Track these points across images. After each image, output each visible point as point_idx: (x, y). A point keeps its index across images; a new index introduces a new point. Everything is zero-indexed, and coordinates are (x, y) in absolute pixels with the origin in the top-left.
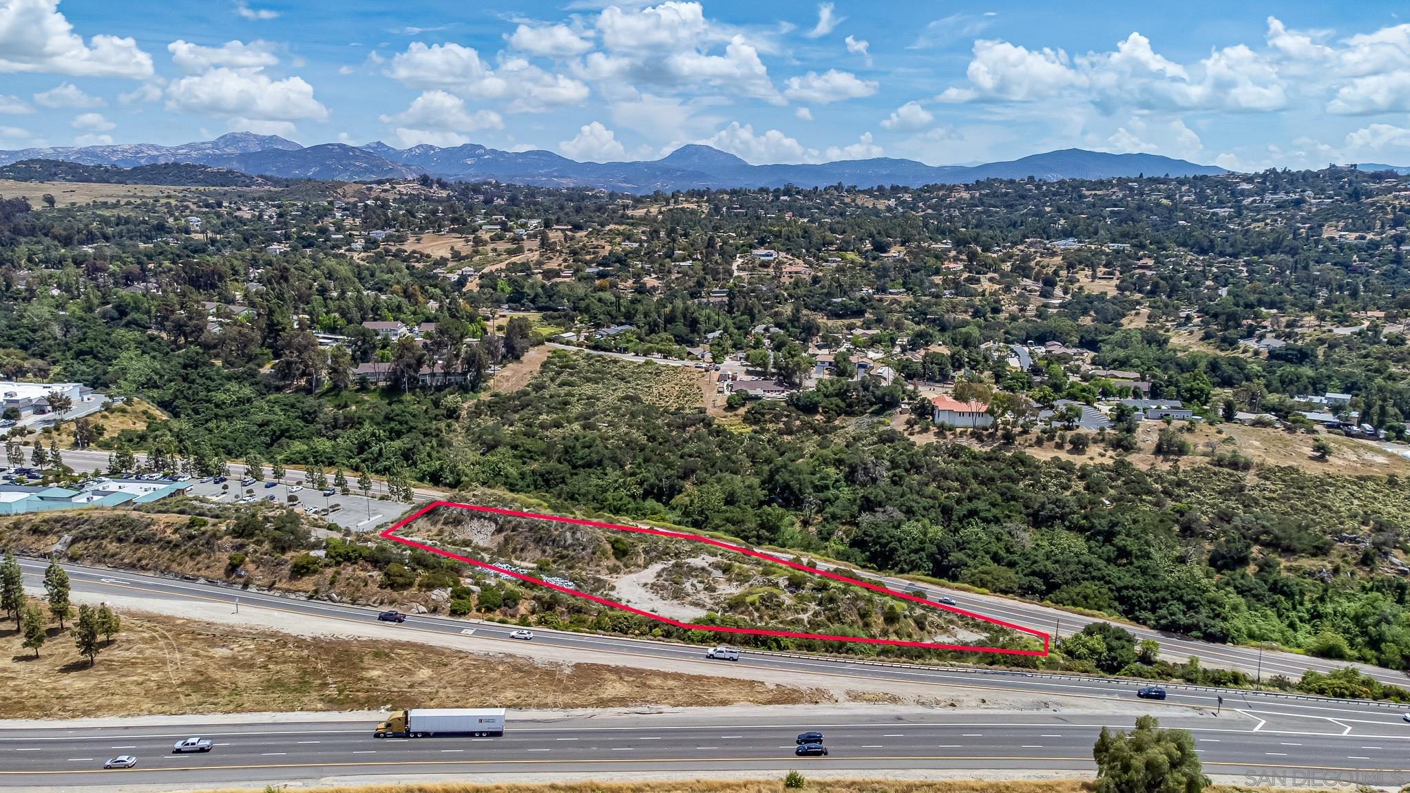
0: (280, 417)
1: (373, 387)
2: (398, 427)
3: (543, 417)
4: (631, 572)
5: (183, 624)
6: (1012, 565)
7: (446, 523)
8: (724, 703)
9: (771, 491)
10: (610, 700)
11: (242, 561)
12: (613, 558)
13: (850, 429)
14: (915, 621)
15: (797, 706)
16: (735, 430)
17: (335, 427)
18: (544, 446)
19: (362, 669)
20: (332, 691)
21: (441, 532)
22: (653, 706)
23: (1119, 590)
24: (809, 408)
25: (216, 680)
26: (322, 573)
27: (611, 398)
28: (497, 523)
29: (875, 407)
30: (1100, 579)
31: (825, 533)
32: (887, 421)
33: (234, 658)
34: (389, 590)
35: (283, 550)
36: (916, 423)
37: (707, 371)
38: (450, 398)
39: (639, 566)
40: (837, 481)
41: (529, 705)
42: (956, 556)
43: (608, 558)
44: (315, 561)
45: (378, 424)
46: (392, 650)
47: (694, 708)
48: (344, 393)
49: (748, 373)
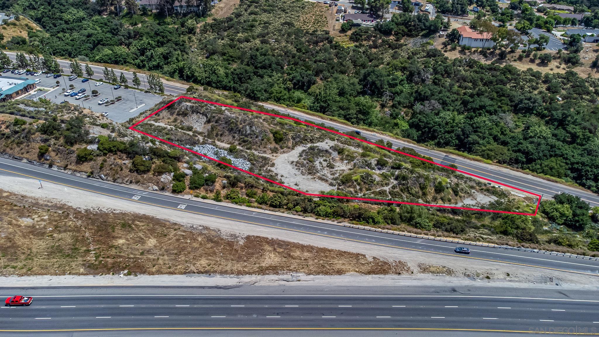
0: (98, 32)
1: (150, 13)
2: (162, 40)
3: (240, 35)
4: (284, 152)
5: (7, 197)
6: (505, 143)
7: (178, 114)
8: (340, 272)
9: (365, 86)
10: (267, 268)
11: (47, 150)
12: (274, 142)
13: (410, 45)
14: (453, 190)
15: (387, 276)
16: (345, 45)
17: (129, 37)
18: (240, 54)
19: (113, 237)
20: (91, 258)
21: (175, 120)
22: (294, 274)
23: (572, 164)
24: (387, 32)
25: (18, 247)
26: (95, 160)
27: (277, 23)
28: (207, 117)
29: (424, 32)
30: (561, 156)
31: (394, 115)
32: (432, 42)
33: (33, 226)
34: (135, 174)
35: (72, 144)
36: (449, 44)
37: (330, 6)
38: (190, 21)
39: (289, 148)
40: (402, 80)
41: (215, 272)
42: (473, 137)
43: (271, 143)
44: (91, 153)
45: (151, 37)
46: (133, 221)
47: (320, 276)
48: (135, 16)
49: (353, 8)
